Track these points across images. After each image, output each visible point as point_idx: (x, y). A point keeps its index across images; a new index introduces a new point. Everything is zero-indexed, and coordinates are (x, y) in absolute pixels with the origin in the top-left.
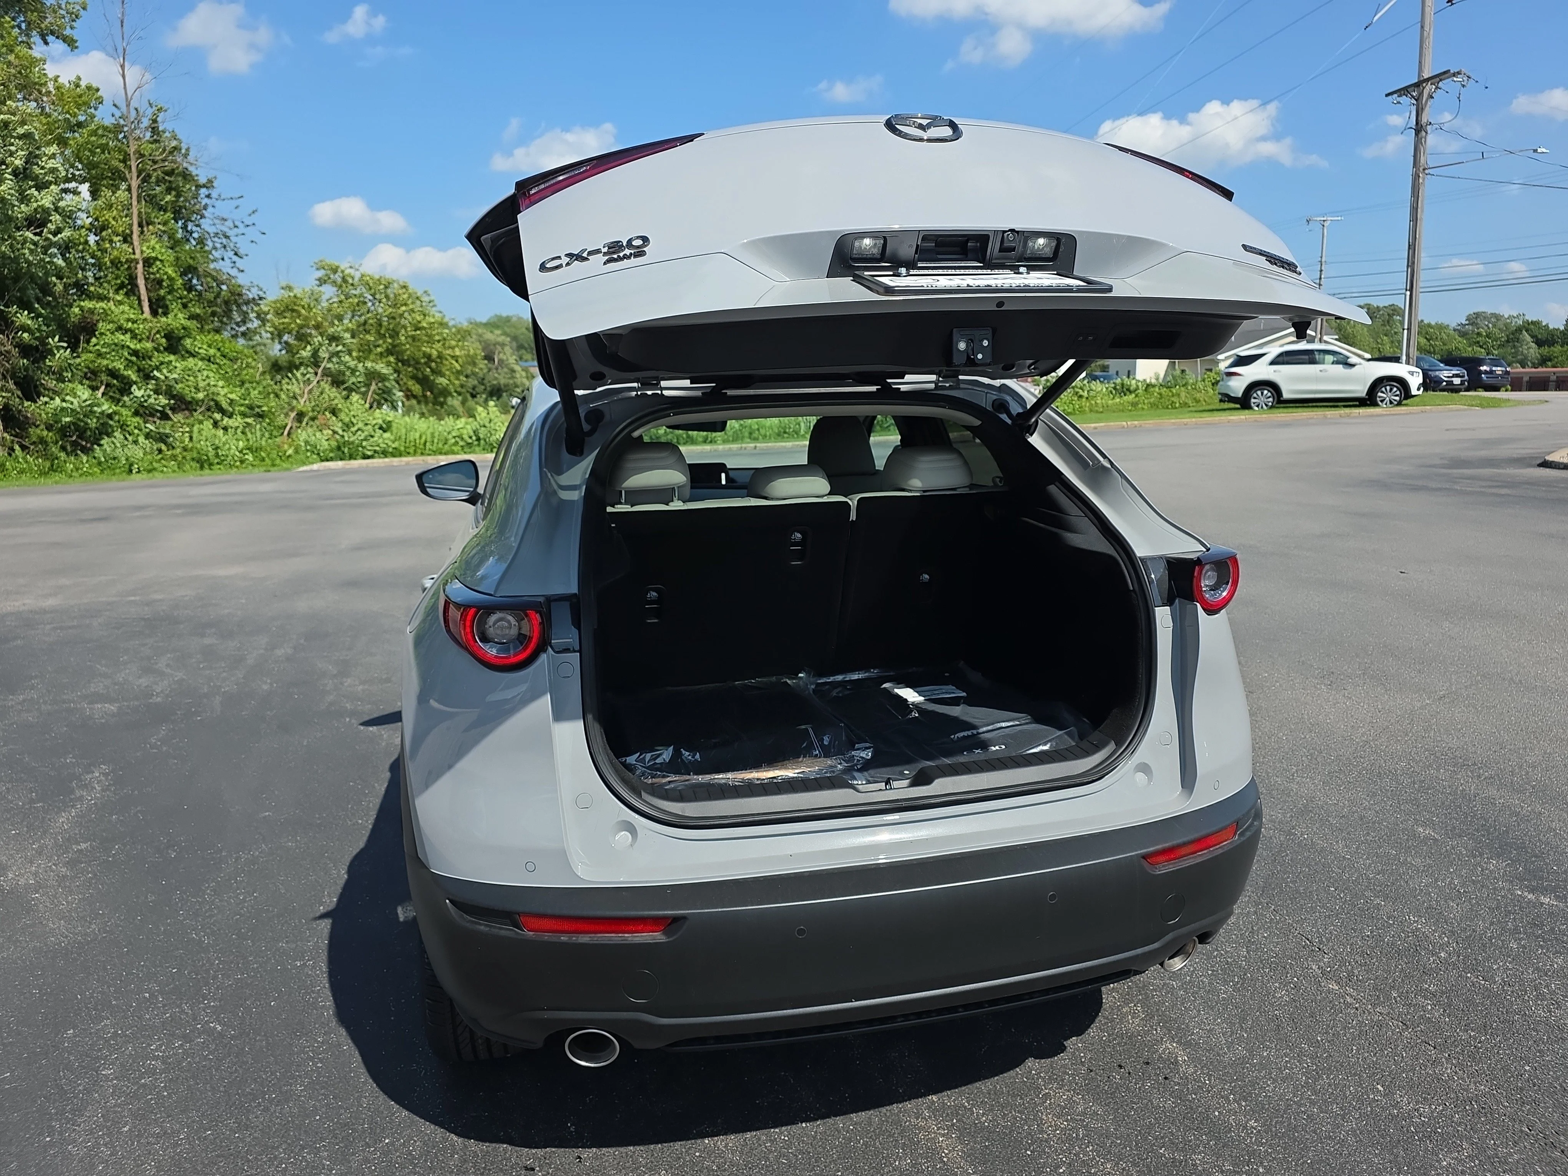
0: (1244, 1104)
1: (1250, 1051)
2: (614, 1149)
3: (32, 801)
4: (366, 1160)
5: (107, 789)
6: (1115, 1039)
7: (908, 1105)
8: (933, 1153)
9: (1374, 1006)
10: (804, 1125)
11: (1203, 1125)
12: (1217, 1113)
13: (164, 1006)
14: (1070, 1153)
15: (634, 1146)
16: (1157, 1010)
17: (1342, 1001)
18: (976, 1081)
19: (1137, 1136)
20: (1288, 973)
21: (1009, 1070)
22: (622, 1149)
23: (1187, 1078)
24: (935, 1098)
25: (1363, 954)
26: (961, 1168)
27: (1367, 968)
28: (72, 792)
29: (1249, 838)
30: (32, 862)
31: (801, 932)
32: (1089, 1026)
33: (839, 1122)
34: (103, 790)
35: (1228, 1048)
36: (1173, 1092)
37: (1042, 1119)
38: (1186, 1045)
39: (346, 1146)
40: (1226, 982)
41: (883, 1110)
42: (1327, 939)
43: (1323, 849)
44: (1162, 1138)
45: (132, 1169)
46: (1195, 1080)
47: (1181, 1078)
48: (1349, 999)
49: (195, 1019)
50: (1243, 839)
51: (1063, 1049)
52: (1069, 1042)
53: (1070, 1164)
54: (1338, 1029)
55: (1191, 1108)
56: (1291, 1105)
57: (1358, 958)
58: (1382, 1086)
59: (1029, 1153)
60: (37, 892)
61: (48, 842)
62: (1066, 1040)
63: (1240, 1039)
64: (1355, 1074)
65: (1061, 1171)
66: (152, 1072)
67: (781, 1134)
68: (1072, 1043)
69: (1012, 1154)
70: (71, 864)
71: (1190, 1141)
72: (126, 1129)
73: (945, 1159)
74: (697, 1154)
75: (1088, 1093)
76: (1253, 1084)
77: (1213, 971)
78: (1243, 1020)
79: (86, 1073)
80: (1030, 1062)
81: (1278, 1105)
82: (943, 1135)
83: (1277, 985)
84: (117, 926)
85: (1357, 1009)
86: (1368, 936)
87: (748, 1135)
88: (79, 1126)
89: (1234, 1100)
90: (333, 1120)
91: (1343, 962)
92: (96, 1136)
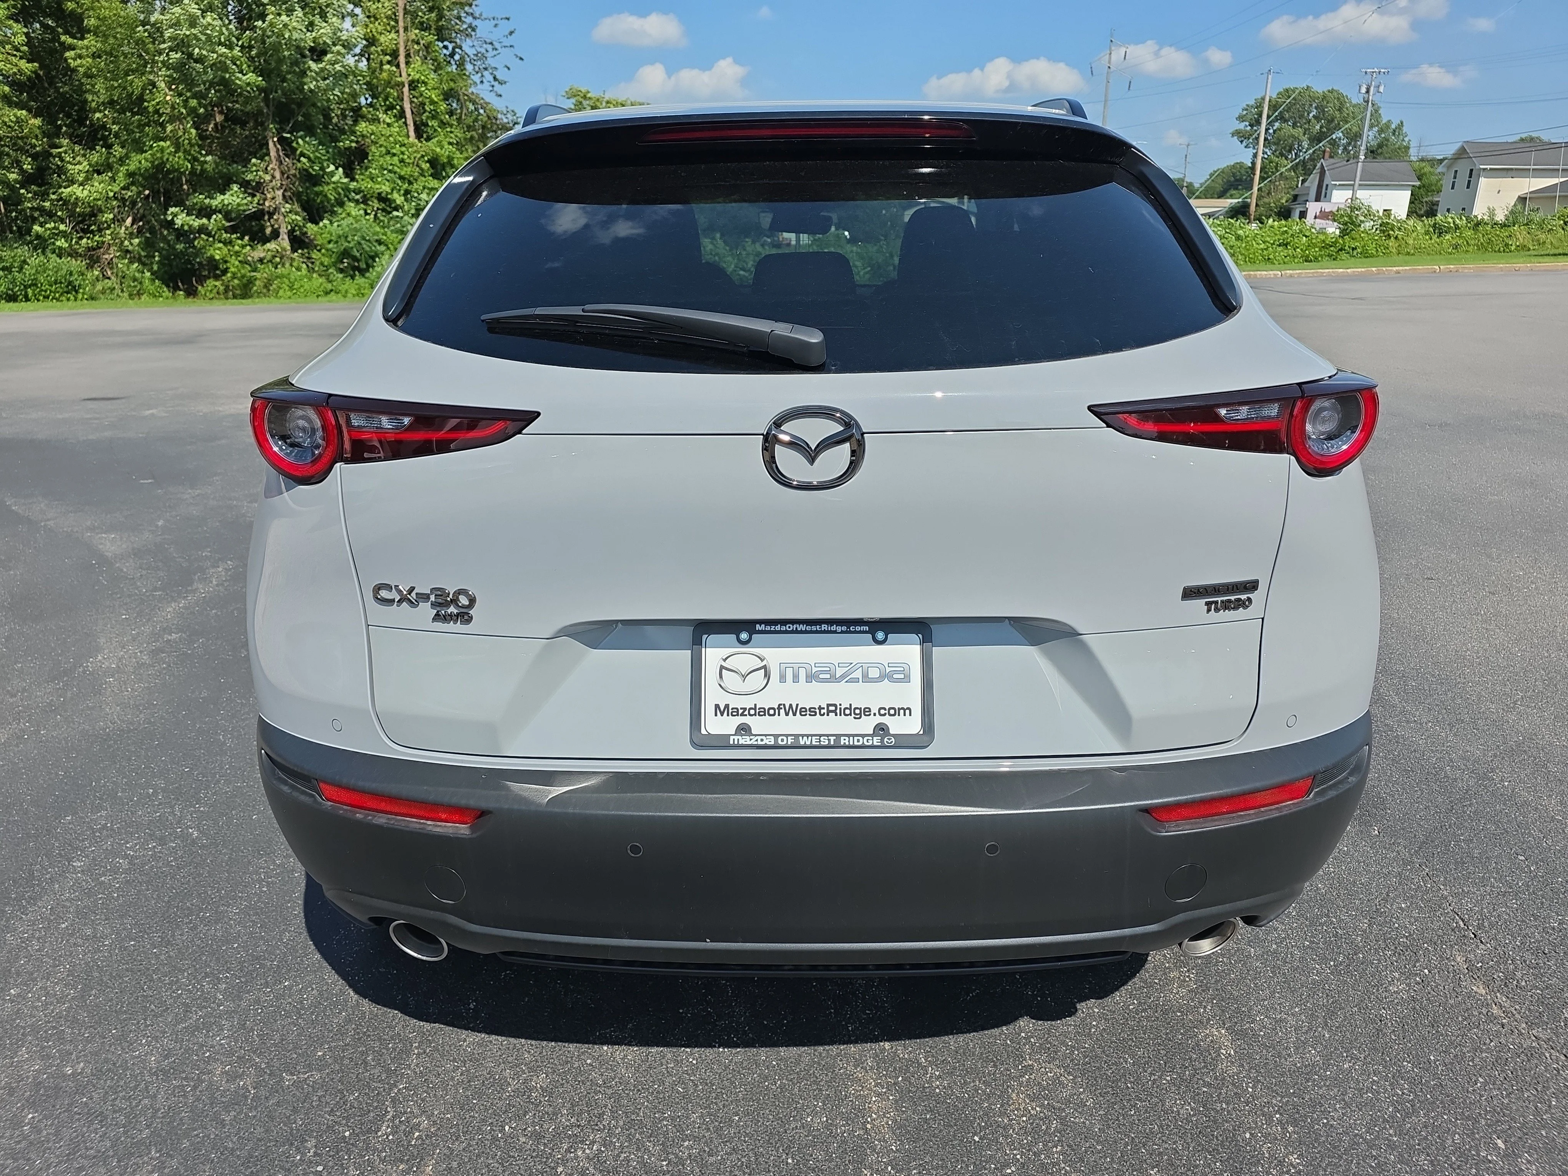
0: (1290, 1129)
1: (1327, 1059)
2: (503, 1038)
3: (155, 589)
4: (257, 1001)
5: (222, 585)
6: (1145, 1010)
7: (852, 1048)
8: (859, 1113)
9: (1531, 1025)
10: (721, 1050)
11: (1223, 1146)
12: (1248, 1135)
13: (160, 804)
14: (1029, 1150)
15: (526, 1039)
16: (1217, 982)
17: (1484, 1011)
18: (947, 1034)
19: (1127, 1144)
20: (1418, 961)
21: (993, 1028)
22: (512, 1040)
23: (1224, 1079)
24: (887, 1045)
25: (1537, 952)
26: (885, 1141)
27: (1536, 972)
28: (191, 584)
29: (1332, 799)
30: (123, 647)
31: (635, 849)
32: (1117, 988)
33: (763, 1053)
34: (217, 585)
35: (1297, 1048)
36: (1199, 1094)
37: (1009, 1097)
38: (1238, 1034)
39: (247, 981)
40: (1324, 960)
41: (820, 1048)
42: (1490, 924)
43: (1526, 803)
44: (1160, 1154)
45: (47, 969)
46: (1233, 1084)
47: (1216, 1078)
48: (1495, 1010)
49: (179, 822)
50: (1320, 800)
51: (1071, 1011)
52: (1083, 1004)
53: (1023, 1165)
54: (1465, 1050)
55: (1215, 1122)
56: (1358, 1144)
57: (1528, 956)
58: (1505, 1142)
59: (977, 1139)
60: (113, 676)
61: (147, 629)
62: (1080, 1001)
63: (1318, 1039)
64: (1468, 1118)
65: (1009, 1171)
66: (115, 871)
67: (690, 1056)
68: (1089, 1008)
69: (954, 1136)
70: (155, 653)
71: (1197, 1166)
72: (63, 926)
73: (869, 1126)
74: (589, 1061)
75: (1083, 1075)
76: (1314, 1104)
77: (1312, 942)
78: (1332, 1014)
79: (60, 862)
80: (1025, 1024)
81: (1340, 1140)
82: (879, 1095)
83: (1396, 975)
84: (162, 718)
85: (1503, 1026)
86: (1553, 928)
87: (654, 1050)
88: (27, 914)
89: (1280, 1122)
90: (247, 951)
91: (1503, 959)
92: (35, 928)
